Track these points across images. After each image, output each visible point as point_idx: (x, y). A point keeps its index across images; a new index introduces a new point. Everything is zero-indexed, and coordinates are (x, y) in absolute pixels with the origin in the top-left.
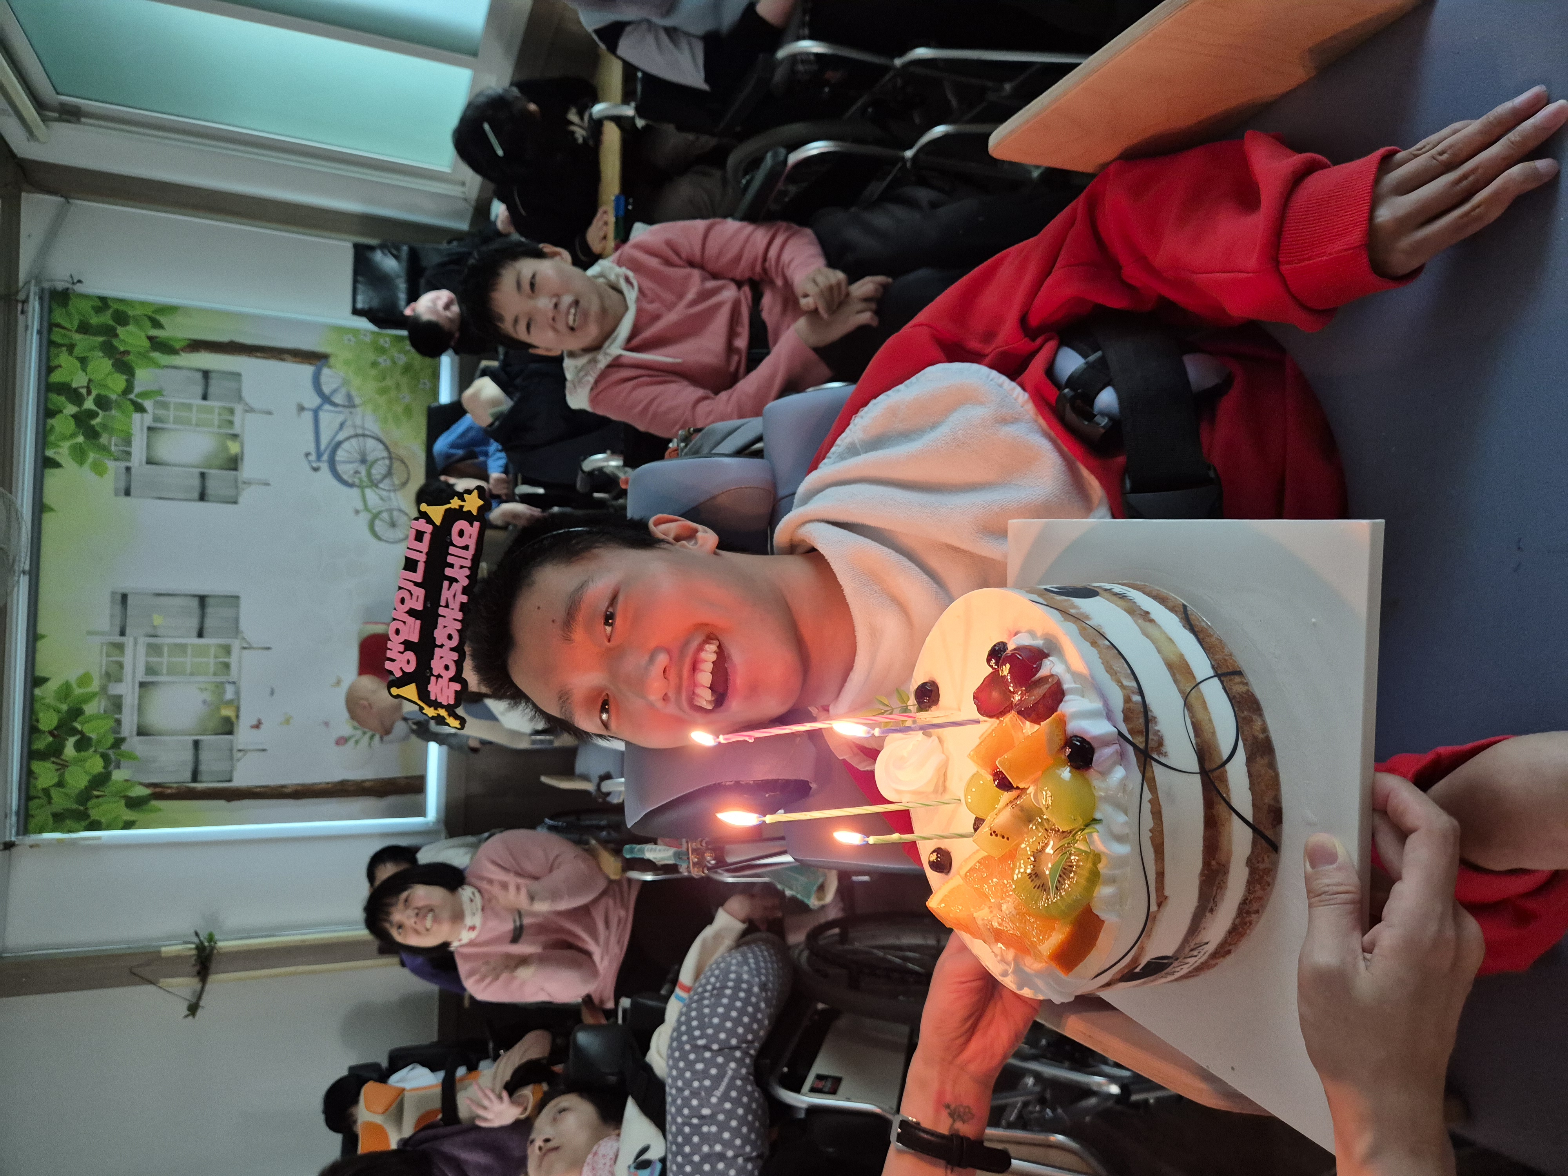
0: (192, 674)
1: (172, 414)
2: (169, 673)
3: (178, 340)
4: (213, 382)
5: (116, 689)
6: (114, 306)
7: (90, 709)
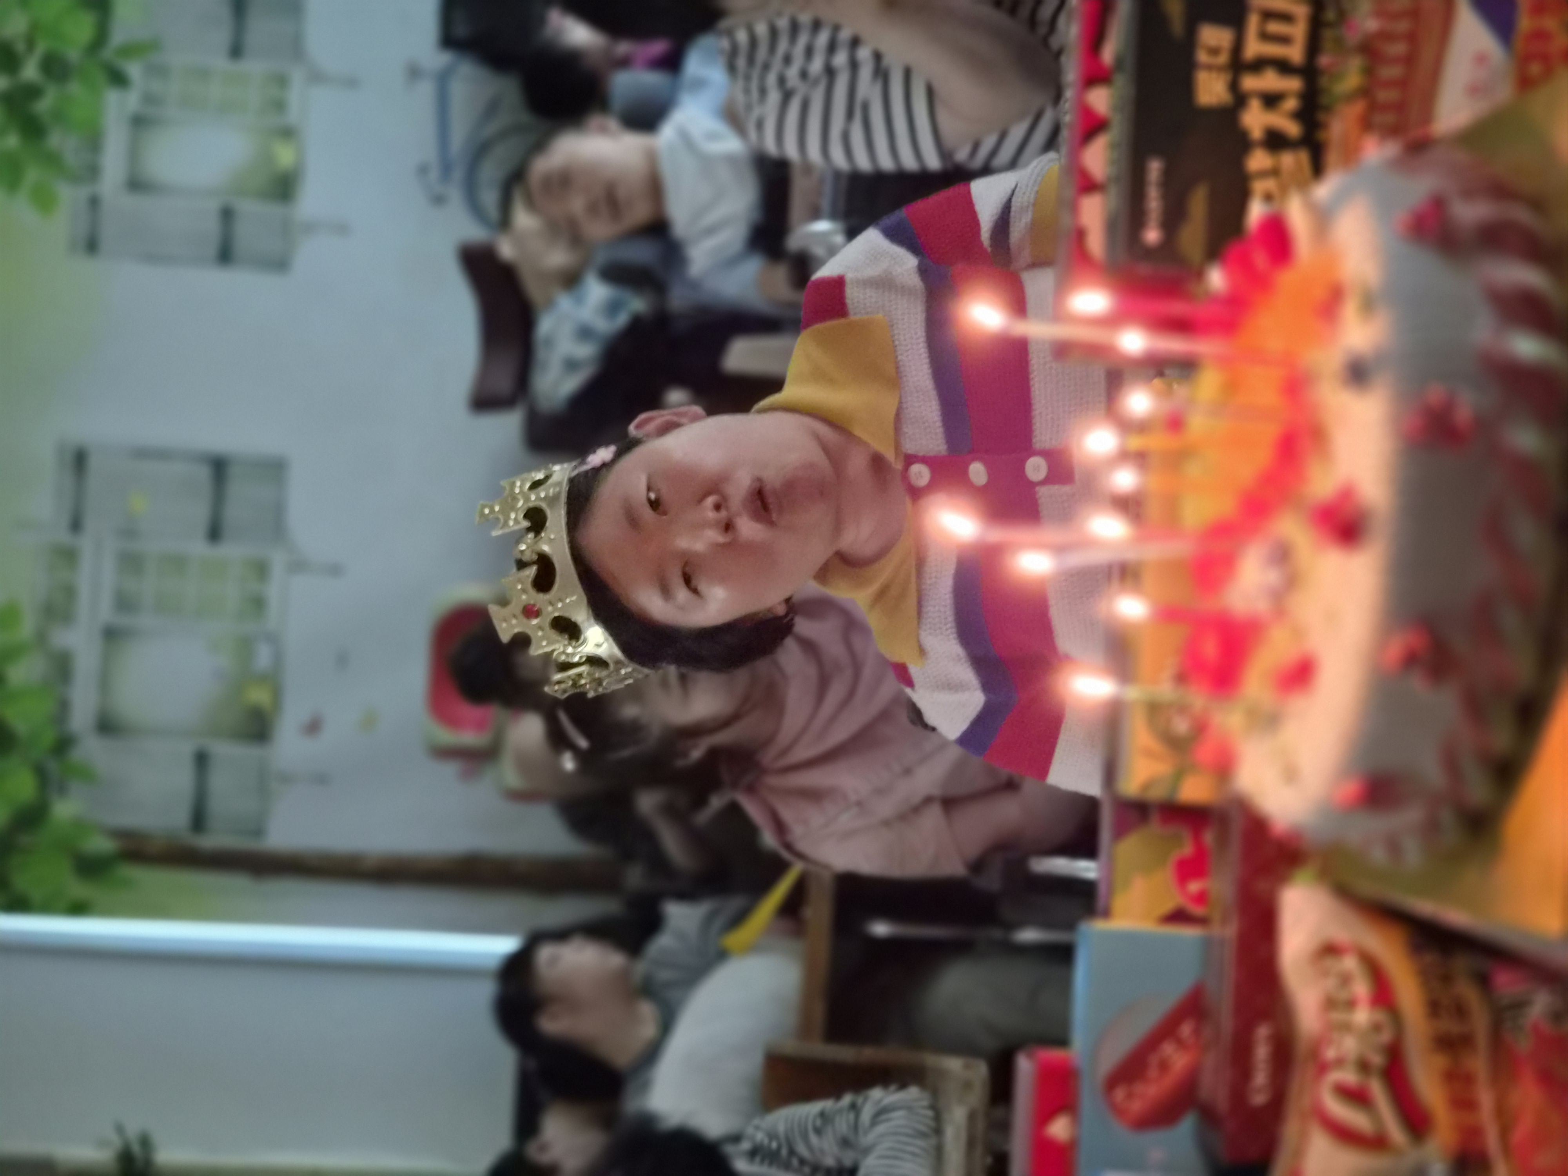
0: (198, 617)
1: (175, 86)
2: (156, 613)
4: (251, 22)
5: (64, 638)
7: (18, 674)
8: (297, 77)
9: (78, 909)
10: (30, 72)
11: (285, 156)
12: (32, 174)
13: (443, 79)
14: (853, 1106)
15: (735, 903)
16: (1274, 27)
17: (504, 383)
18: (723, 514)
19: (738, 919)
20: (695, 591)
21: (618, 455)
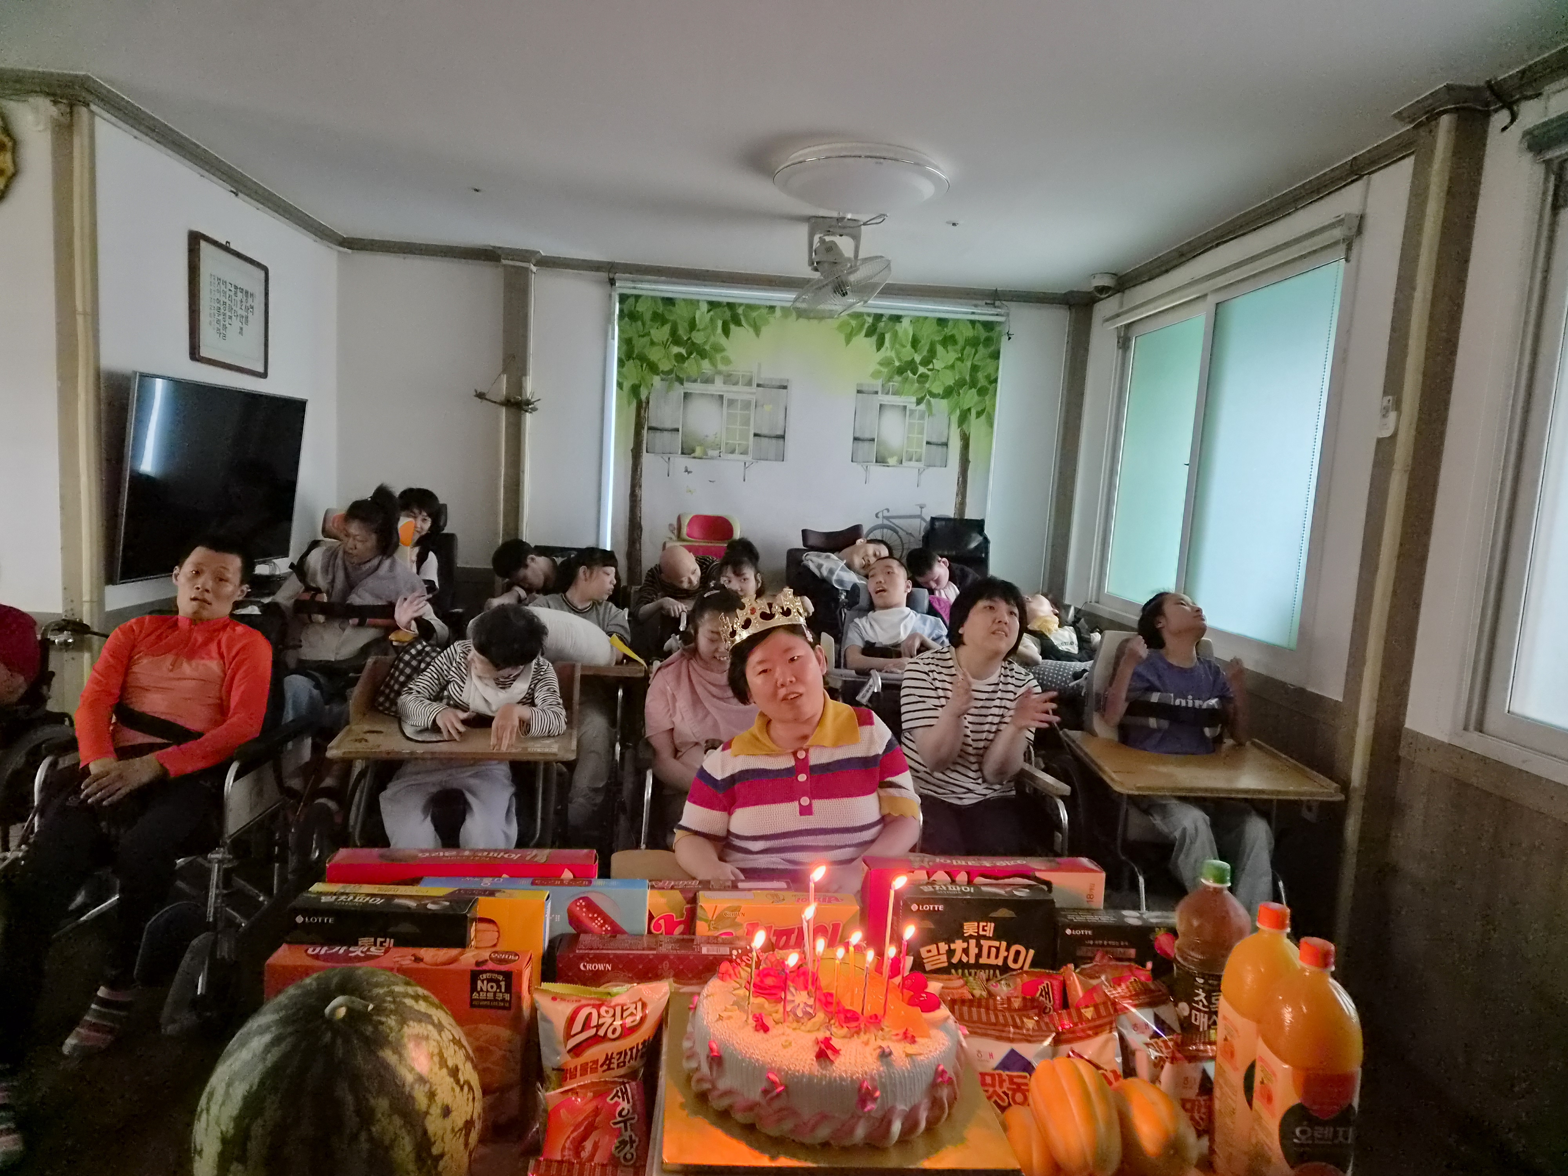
0: (727, 428)
1: (917, 421)
2: (728, 414)
3: (969, 426)
4: (940, 449)
5: (719, 381)
6: (991, 387)
7: (706, 364)
8: (921, 465)
9: (620, 385)
10: (922, 370)
11: (892, 461)
12: (885, 370)
13: (920, 517)
14: (559, 704)
15: (628, 638)
16: (994, 950)
17: (812, 541)
18: (788, 683)
19: (622, 638)
20: (760, 673)
21: (810, 643)
